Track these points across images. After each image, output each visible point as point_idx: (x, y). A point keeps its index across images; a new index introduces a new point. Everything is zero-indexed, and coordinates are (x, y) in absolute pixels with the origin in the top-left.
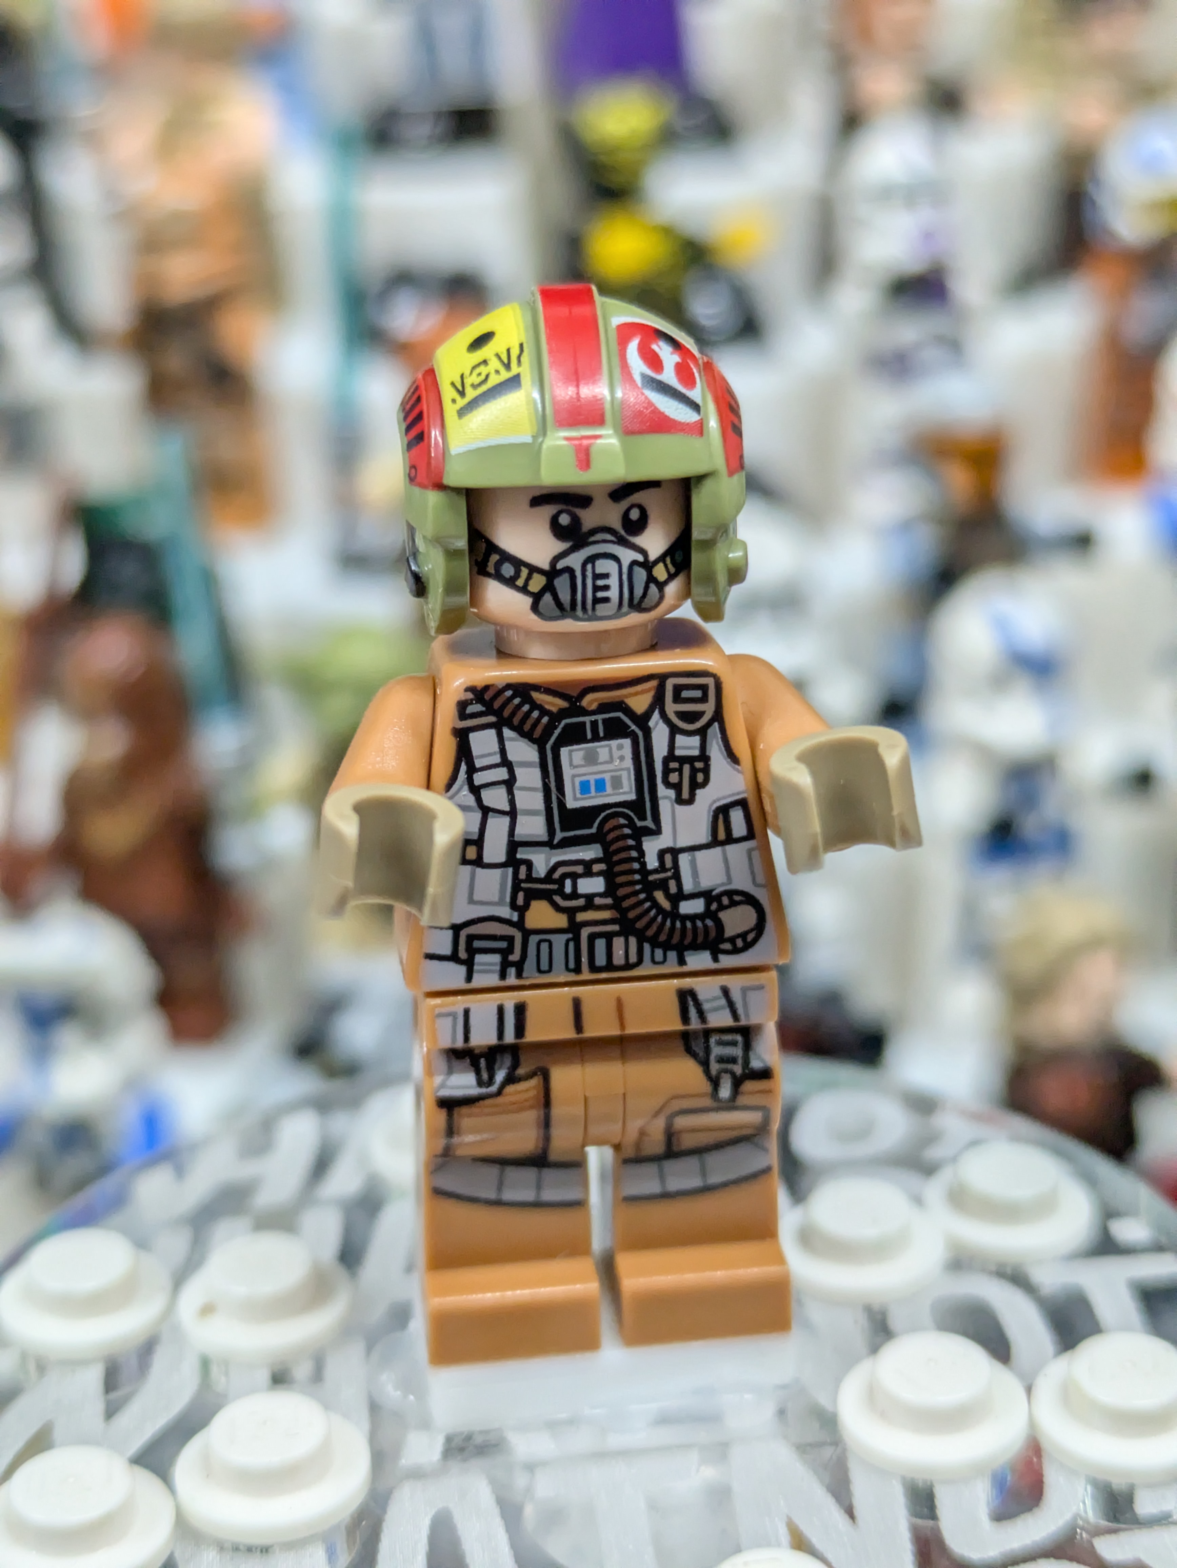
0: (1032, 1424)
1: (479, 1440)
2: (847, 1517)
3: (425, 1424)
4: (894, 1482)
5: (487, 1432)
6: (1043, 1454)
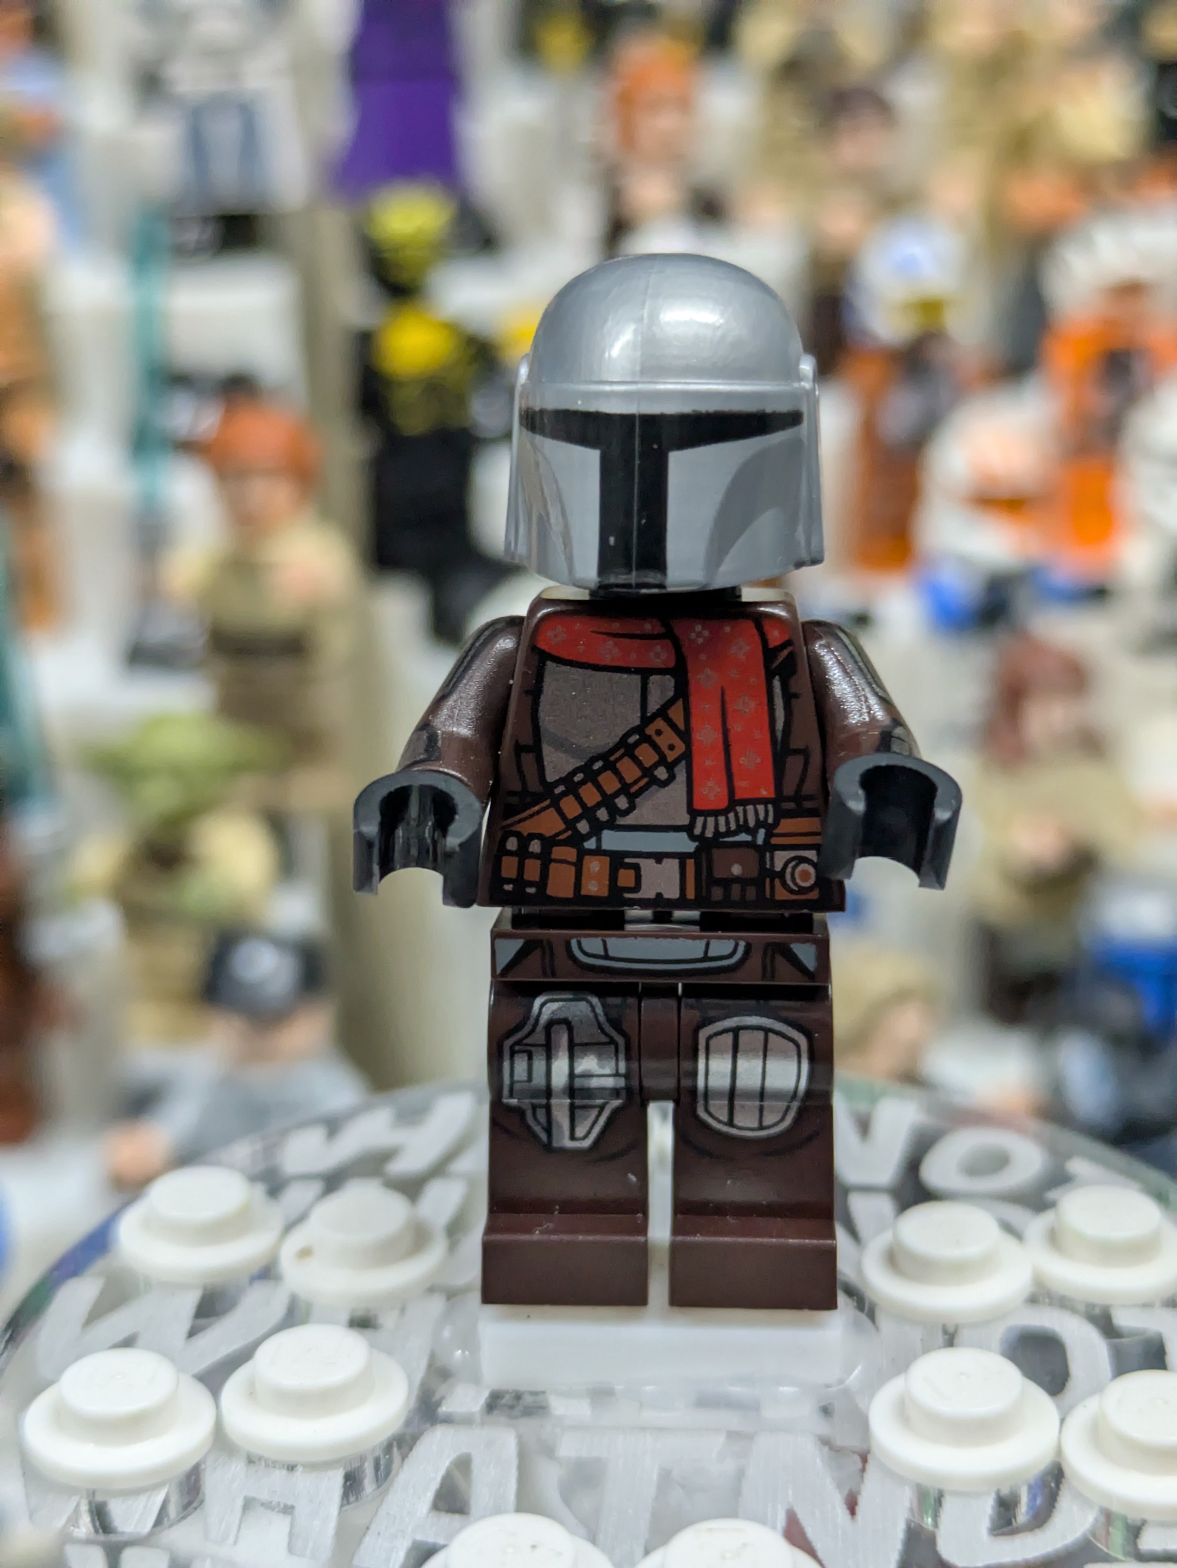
0: (1059, 1451)
1: (528, 1400)
2: (847, 1512)
3: (476, 1380)
4: (907, 1488)
5: (535, 1394)
6: (1063, 1481)
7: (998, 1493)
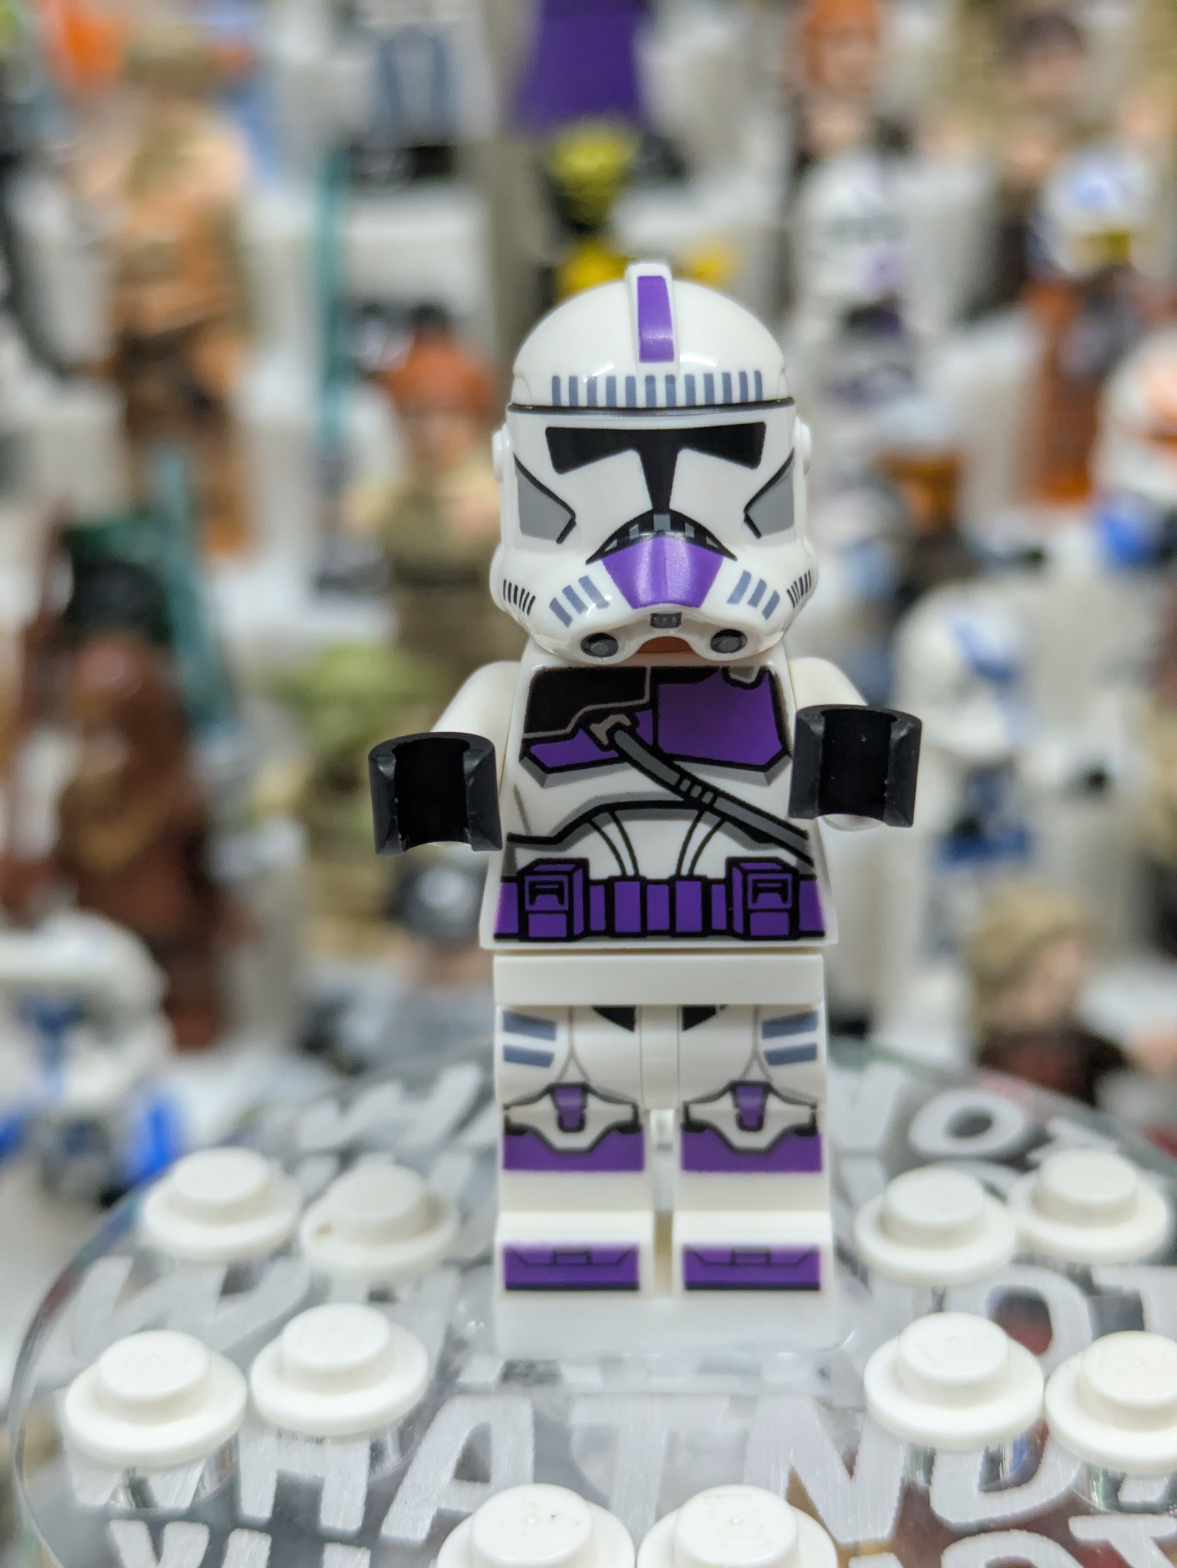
2: (846, 1471)
4: (901, 1448)
7: (987, 1451)
